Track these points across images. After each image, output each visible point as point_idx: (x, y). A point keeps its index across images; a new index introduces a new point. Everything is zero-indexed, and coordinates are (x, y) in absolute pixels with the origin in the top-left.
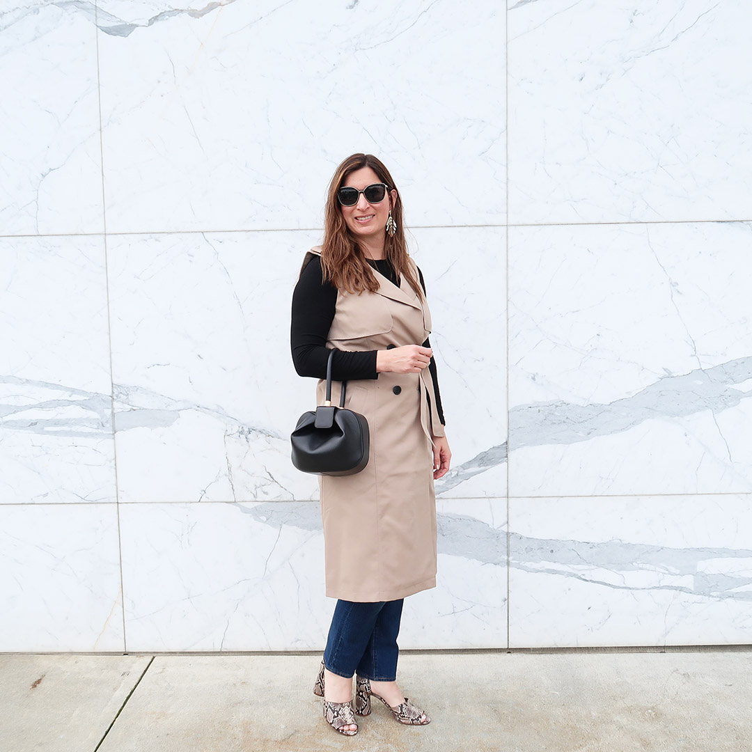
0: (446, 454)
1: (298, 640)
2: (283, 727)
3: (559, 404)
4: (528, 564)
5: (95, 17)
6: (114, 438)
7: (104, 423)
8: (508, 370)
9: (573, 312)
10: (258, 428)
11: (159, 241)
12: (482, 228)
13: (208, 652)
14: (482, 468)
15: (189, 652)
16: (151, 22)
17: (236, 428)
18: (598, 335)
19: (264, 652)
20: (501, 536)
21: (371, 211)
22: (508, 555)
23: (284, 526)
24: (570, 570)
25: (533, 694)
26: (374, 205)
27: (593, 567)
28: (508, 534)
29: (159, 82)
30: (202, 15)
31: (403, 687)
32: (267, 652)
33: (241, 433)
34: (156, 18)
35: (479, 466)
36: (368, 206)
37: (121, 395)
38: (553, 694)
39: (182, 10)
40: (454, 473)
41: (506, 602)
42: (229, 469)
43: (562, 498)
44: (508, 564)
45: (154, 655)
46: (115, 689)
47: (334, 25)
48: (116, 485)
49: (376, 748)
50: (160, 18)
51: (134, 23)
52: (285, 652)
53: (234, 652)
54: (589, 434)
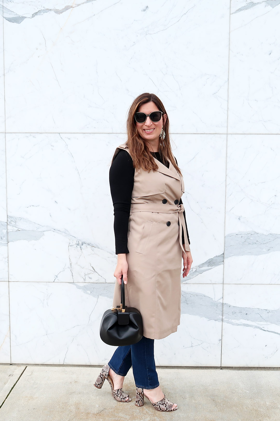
0: (190, 260)
1: (106, 359)
2: (97, 406)
3: (253, 233)
4: (233, 321)
5: (2, 12)
6: (8, 246)
7: (2, 237)
8: (225, 214)
9: (262, 183)
10: (87, 242)
11: (35, 137)
12: (213, 135)
13: (56, 365)
14: (210, 267)
15: (46, 365)
16: (33, 15)
17: (75, 242)
18: (275, 196)
19: (87, 365)
20: (219, 305)
21: (153, 126)
22: (222, 315)
23: (100, 296)
24: (256, 325)
25: (234, 392)
26: (155, 123)
27: (269, 323)
28: (223, 304)
29: (37, 49)
30: (62, 13)
31: (163, 386)
32: (89, 365)
33: (78, 244)
34: (36, 14)
35: (208, 266)
36: (152, 123)
37: (12, 222)
38: (245, 392)
39: (51, 10)
40: (194, 270)
41: (221, 341)
42: (71, 264)
43: (253, 285)
44: (222, 320)
45: (27, 365)
46: (5, 384)
47: (135, 20)
48: (8, 271)
49: (148, 419)
50: (38, 13)
51: (24, 16)
52: (99, 366)
53: (71, 365)
54: (269, 250)
